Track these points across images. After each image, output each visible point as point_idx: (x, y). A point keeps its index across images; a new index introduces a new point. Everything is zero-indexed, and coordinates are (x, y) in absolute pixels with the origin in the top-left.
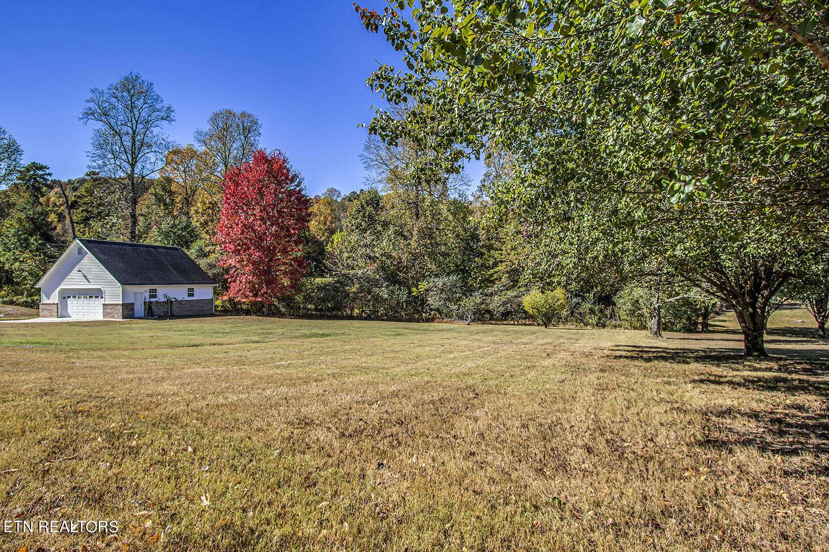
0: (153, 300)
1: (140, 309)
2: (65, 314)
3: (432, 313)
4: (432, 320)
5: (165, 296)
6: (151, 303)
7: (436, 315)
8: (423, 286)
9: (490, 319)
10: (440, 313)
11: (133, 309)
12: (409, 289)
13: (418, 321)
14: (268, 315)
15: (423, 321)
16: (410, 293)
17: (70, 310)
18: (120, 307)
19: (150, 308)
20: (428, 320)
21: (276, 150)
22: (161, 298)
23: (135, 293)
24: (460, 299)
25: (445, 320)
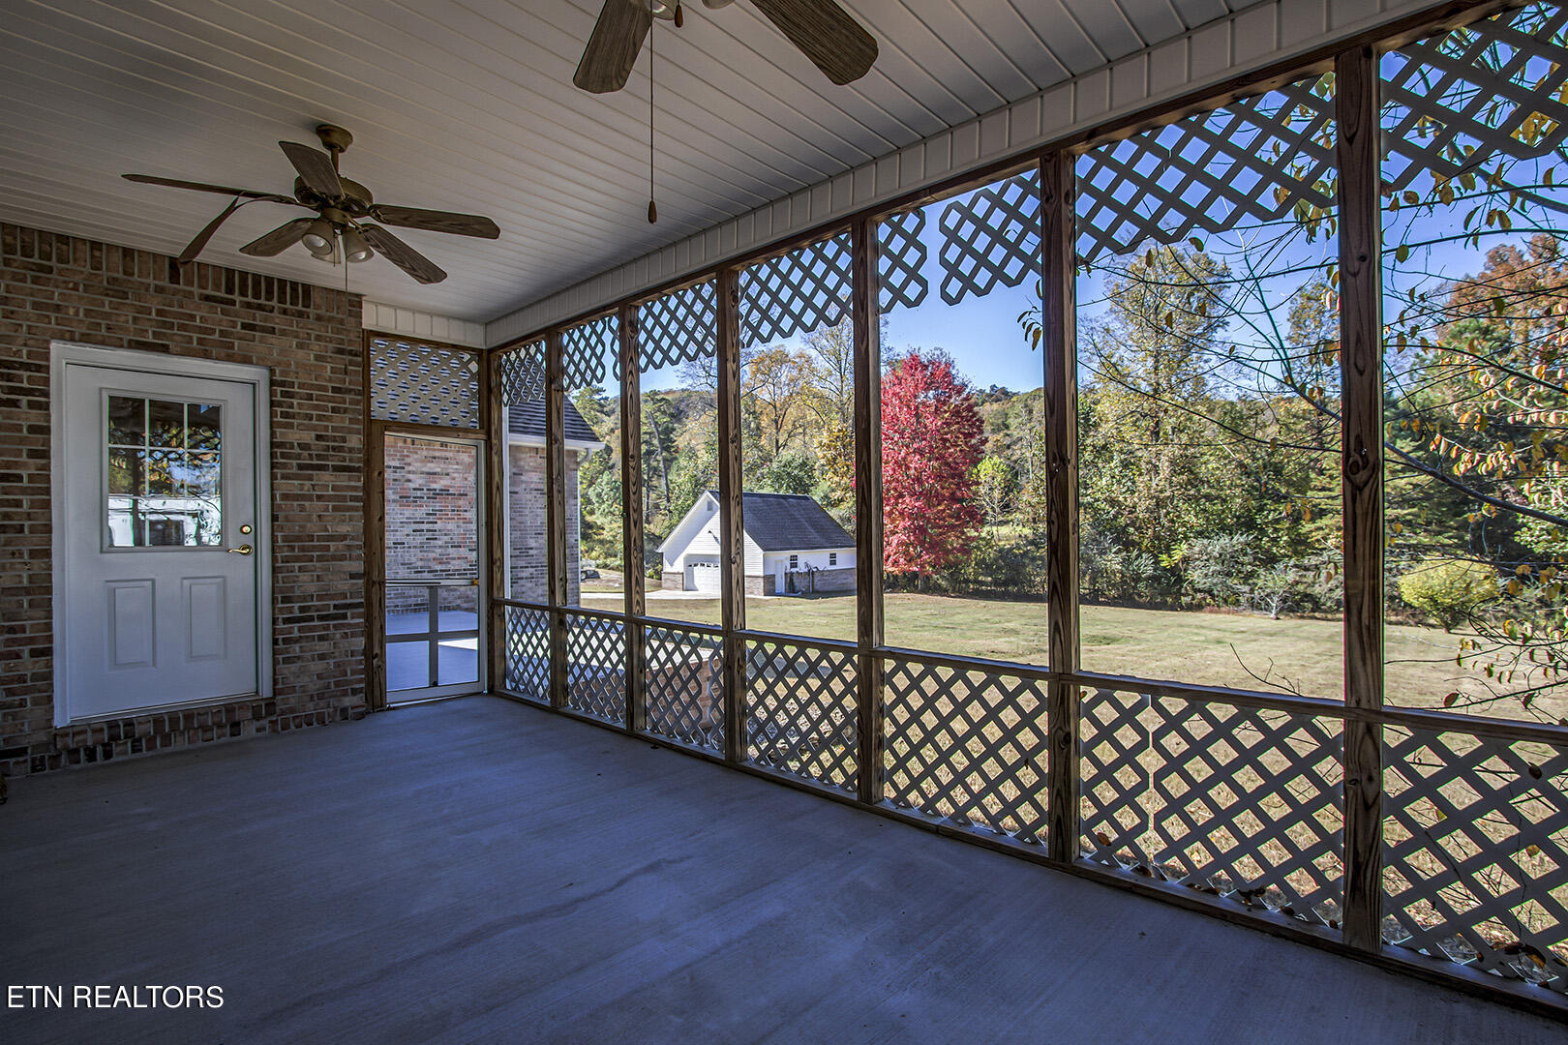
0: (794, 570)
1: (781, 584)
2: (692, 587)
3: (1199, 596)
4: (1198, 607)
5: (807, 565)
6: (792, 574)
7: (1205, 599)
8: (1180, 551)
9: (1313, 611)
10: (1213, 596)
11: (774, 583)
12: (1156, 557)
13: (1172, 608)
14: (922, 592)
15: (1182, 609)
16: (1157, 562)
17: (697, 582)
18: (761, 580)
19: (791, 580)
20: (1190, 608)
21: (936, 349)
22: (802, 568)
23: (776, 562)
24: (1251, 575)
25: (1224, 608)
